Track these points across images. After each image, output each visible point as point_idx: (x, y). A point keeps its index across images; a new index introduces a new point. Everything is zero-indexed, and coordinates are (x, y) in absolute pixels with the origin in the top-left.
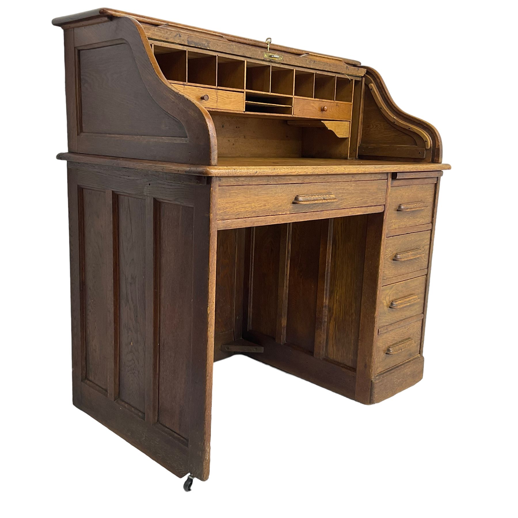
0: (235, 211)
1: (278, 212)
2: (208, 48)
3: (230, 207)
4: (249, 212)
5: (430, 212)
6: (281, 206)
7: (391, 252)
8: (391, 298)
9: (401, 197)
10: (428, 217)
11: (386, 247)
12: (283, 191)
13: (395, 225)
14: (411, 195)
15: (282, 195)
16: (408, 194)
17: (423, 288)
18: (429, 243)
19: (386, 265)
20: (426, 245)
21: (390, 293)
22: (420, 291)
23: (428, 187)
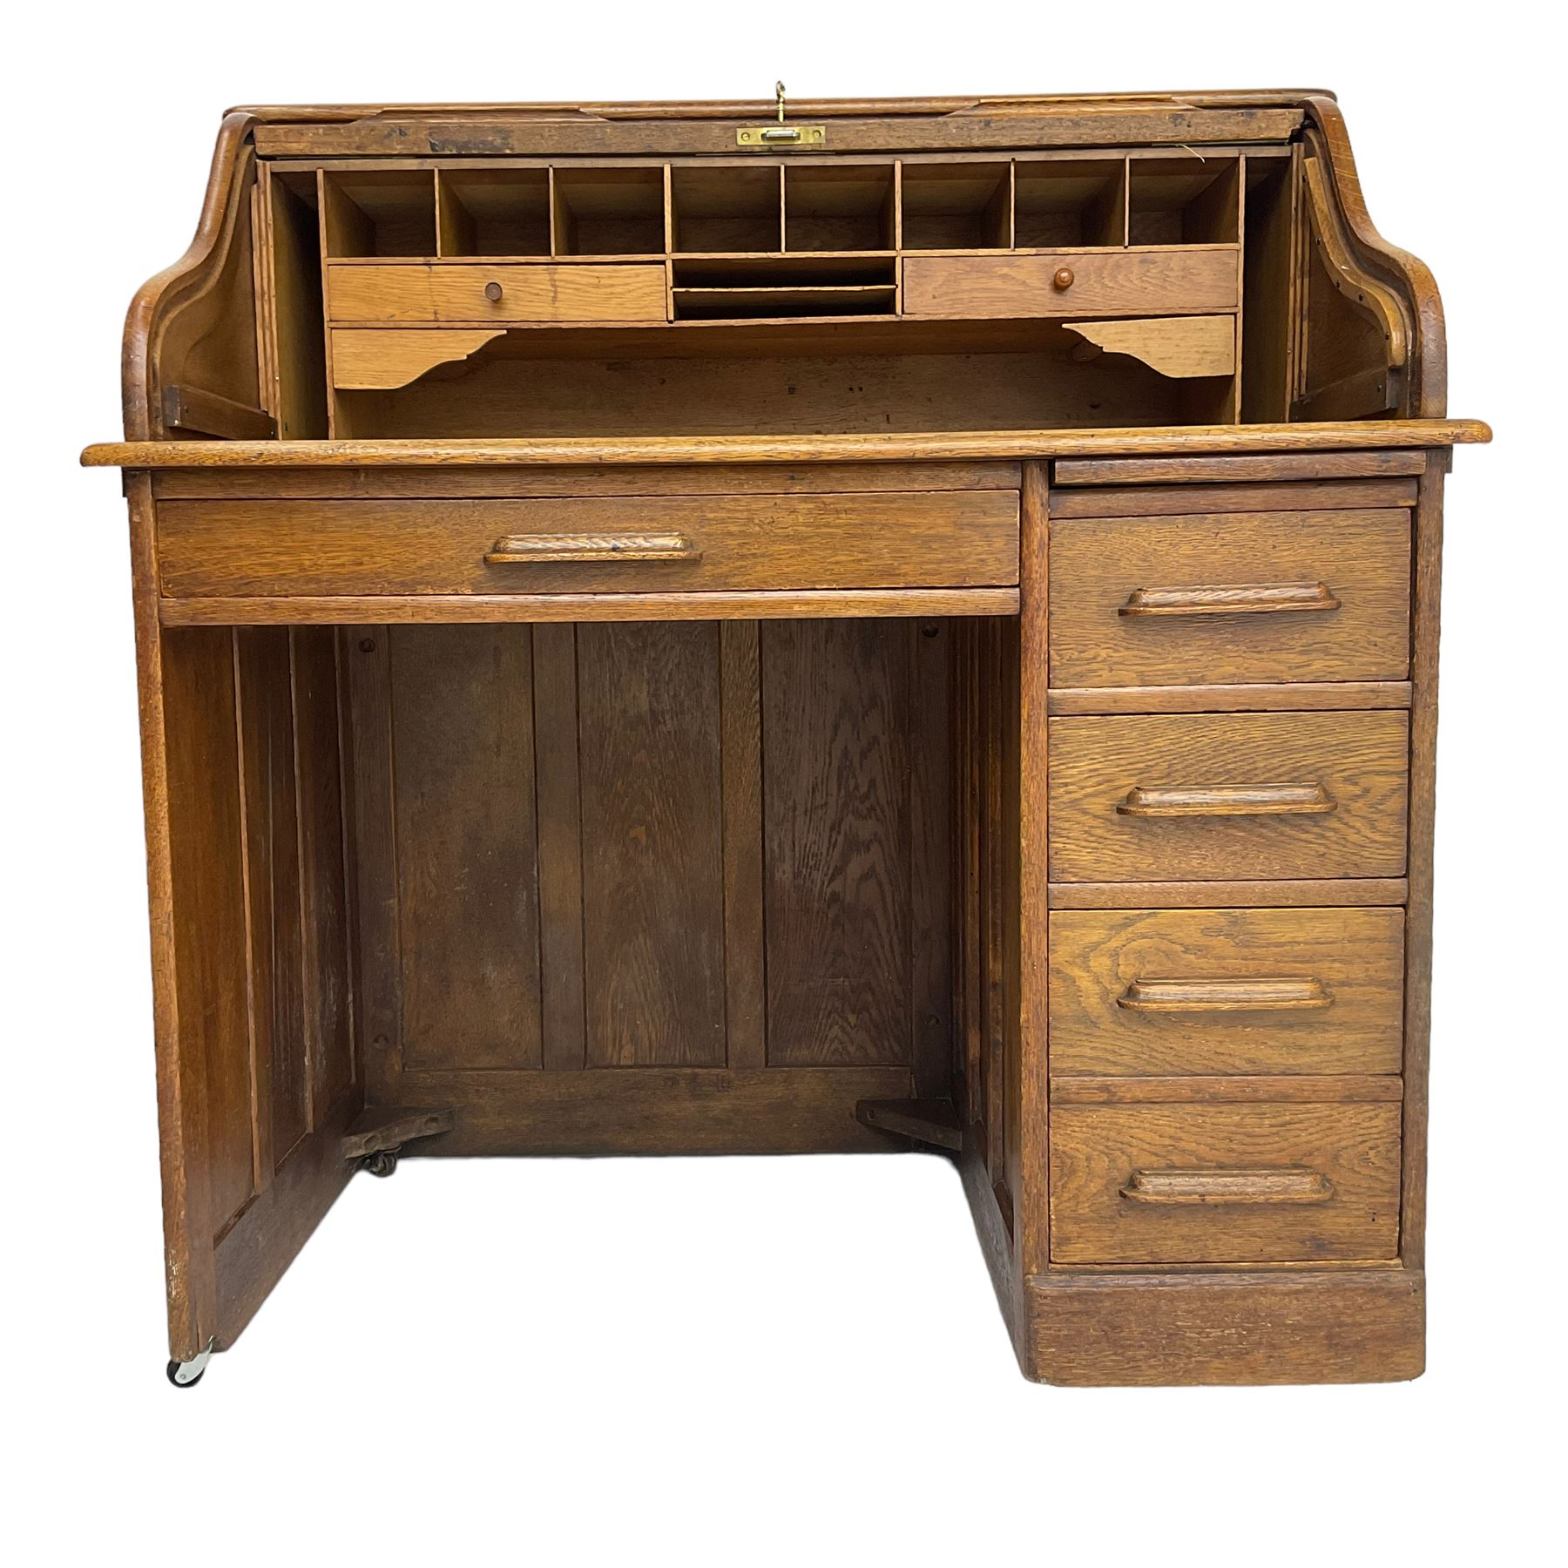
0: (232, 574)
1: (422, 587)
2: (508, 152)
3: (215, 561)
4: (291, 580)
5: (1390, 631)
6: (431, 567)
7: (1100, 779)
8: (1127, 970)
9: (1145, 561)
10: (1373, 650)
11: (1061, 754)
12: (437, 522)
13: (1111, 670)
14: (1215, 553)
15: (430, 534)
16: (1195, 548)
17: (1383, 963)
18: (1402, 764)
19: (1067, 825)
20: (1378, 773)
21: (1114, 944)
22: (1357, 971)
23: (1350, 522)
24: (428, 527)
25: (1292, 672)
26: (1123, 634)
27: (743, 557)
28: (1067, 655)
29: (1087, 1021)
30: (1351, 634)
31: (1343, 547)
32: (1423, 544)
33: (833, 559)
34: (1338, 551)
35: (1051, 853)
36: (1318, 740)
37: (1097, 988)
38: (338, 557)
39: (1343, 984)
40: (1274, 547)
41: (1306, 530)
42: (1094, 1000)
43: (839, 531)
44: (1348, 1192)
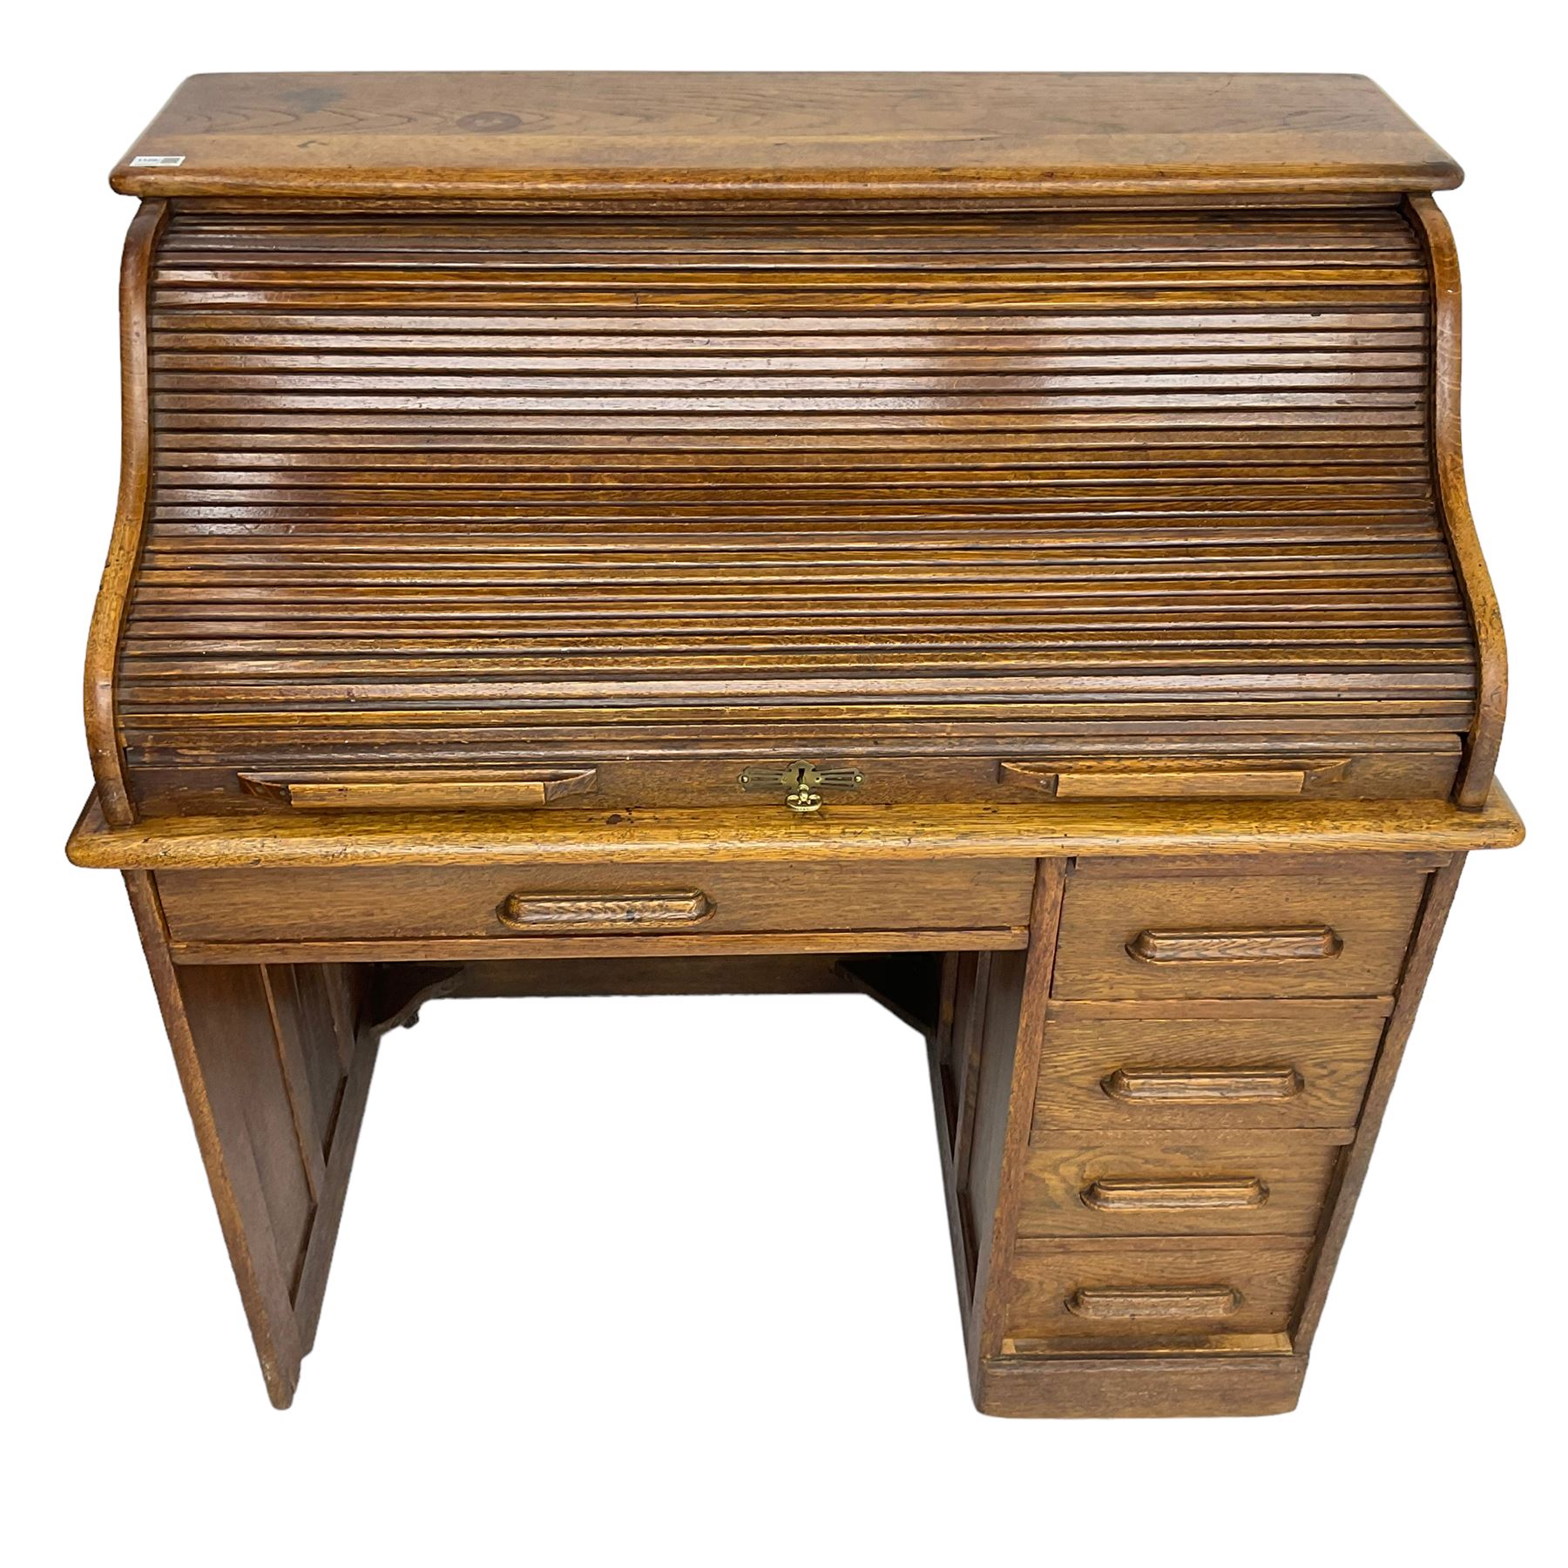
3: (222, 915)
5: (1386, 961)
6: (443, 916)
7: (1089, 1063)
8: (1089, 1173)
9: (1157, 909)
10: (1366, 975)
11: (1054, 1046)
12: (445, 883)
13: (1111, 988)
14: (1228, 903)
15: (440, 891)
16: (1208, 899)
17: (1317, 1168)
18: (1371, 1055)
19: (1052, 1093)
20: (1346, 1061)
21: (1084, 1158)
22: (1294, 1174)
23: (1366, 881)
24: (438, 886)
25: (1284, 991)
26: (1127, 963)
27: (758, 907)
28: (1071, 977)
29: (1053, 1205)
30: (1346, 964)
31: (1354, 900)
32: (1432, 904)
33: (847, 908)
34: (1349, 903)
35: (1036, 1111)
36: (1296, 1038)
37: (1063, 1185)
38: (350, 910)
39: (1278, 1181)
40: (1287, 899)
41: (1321, 887)
42: (1060, 1192)
43: (856, 887)
44: (1253, 1299)
